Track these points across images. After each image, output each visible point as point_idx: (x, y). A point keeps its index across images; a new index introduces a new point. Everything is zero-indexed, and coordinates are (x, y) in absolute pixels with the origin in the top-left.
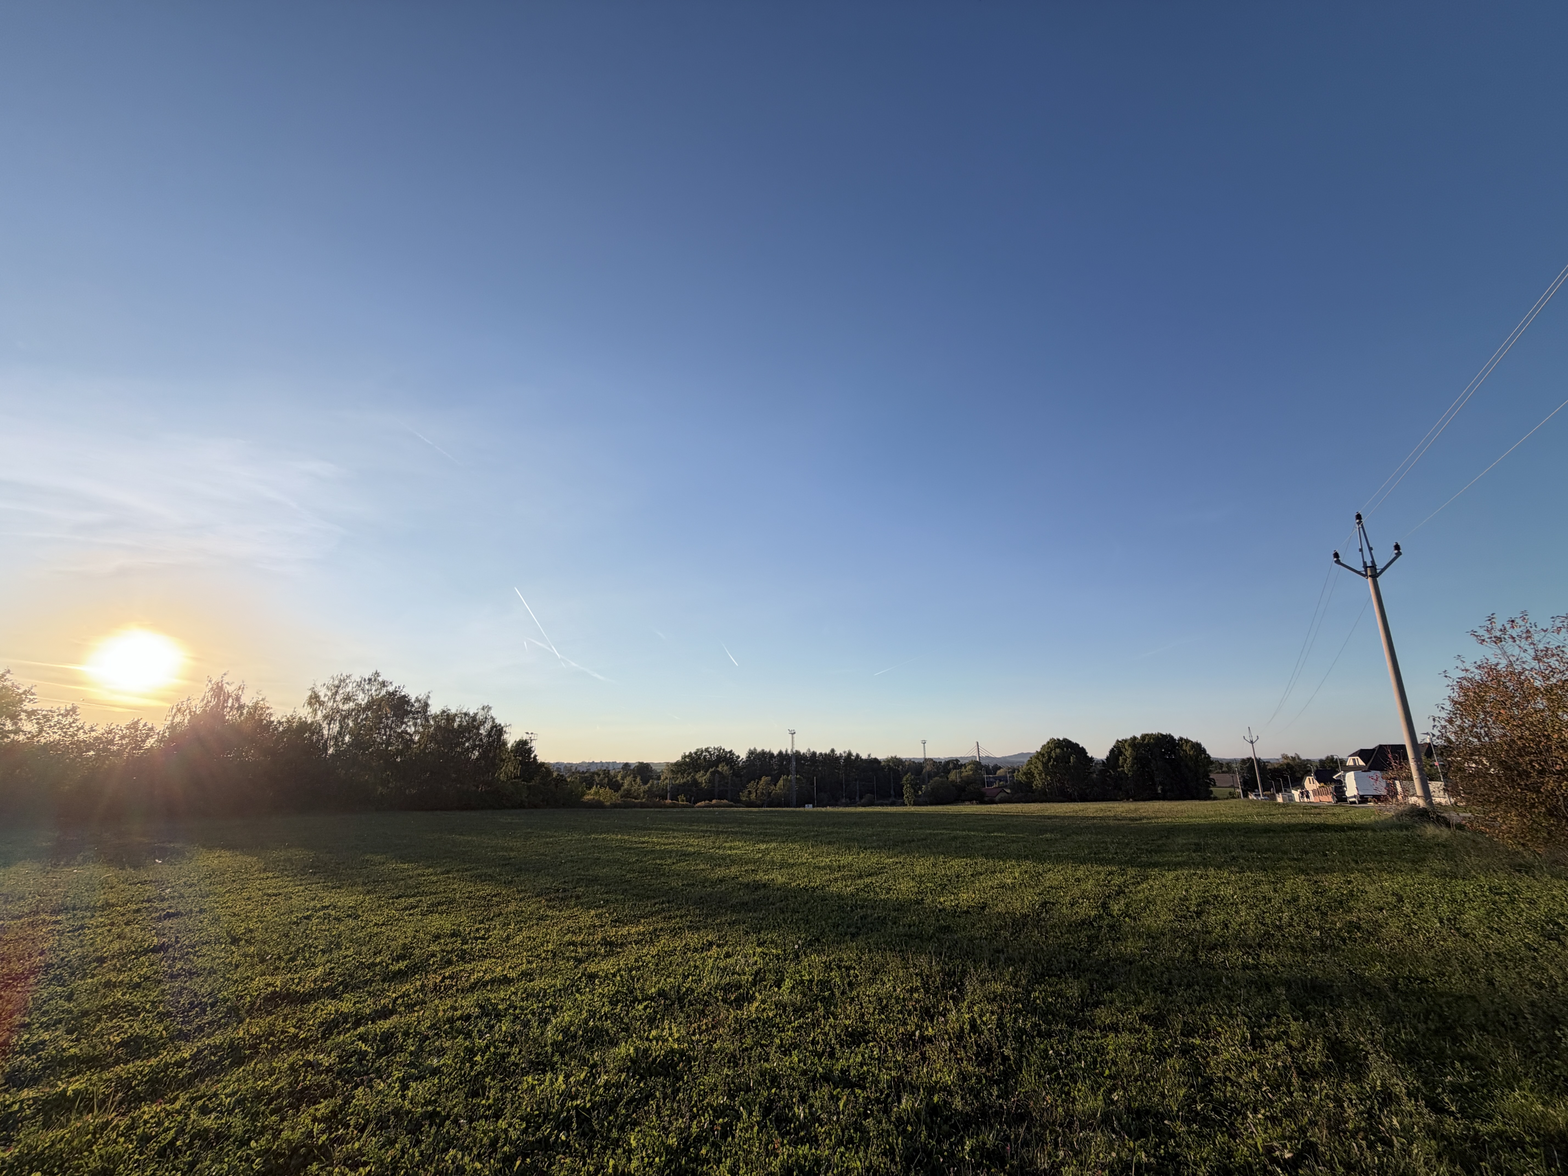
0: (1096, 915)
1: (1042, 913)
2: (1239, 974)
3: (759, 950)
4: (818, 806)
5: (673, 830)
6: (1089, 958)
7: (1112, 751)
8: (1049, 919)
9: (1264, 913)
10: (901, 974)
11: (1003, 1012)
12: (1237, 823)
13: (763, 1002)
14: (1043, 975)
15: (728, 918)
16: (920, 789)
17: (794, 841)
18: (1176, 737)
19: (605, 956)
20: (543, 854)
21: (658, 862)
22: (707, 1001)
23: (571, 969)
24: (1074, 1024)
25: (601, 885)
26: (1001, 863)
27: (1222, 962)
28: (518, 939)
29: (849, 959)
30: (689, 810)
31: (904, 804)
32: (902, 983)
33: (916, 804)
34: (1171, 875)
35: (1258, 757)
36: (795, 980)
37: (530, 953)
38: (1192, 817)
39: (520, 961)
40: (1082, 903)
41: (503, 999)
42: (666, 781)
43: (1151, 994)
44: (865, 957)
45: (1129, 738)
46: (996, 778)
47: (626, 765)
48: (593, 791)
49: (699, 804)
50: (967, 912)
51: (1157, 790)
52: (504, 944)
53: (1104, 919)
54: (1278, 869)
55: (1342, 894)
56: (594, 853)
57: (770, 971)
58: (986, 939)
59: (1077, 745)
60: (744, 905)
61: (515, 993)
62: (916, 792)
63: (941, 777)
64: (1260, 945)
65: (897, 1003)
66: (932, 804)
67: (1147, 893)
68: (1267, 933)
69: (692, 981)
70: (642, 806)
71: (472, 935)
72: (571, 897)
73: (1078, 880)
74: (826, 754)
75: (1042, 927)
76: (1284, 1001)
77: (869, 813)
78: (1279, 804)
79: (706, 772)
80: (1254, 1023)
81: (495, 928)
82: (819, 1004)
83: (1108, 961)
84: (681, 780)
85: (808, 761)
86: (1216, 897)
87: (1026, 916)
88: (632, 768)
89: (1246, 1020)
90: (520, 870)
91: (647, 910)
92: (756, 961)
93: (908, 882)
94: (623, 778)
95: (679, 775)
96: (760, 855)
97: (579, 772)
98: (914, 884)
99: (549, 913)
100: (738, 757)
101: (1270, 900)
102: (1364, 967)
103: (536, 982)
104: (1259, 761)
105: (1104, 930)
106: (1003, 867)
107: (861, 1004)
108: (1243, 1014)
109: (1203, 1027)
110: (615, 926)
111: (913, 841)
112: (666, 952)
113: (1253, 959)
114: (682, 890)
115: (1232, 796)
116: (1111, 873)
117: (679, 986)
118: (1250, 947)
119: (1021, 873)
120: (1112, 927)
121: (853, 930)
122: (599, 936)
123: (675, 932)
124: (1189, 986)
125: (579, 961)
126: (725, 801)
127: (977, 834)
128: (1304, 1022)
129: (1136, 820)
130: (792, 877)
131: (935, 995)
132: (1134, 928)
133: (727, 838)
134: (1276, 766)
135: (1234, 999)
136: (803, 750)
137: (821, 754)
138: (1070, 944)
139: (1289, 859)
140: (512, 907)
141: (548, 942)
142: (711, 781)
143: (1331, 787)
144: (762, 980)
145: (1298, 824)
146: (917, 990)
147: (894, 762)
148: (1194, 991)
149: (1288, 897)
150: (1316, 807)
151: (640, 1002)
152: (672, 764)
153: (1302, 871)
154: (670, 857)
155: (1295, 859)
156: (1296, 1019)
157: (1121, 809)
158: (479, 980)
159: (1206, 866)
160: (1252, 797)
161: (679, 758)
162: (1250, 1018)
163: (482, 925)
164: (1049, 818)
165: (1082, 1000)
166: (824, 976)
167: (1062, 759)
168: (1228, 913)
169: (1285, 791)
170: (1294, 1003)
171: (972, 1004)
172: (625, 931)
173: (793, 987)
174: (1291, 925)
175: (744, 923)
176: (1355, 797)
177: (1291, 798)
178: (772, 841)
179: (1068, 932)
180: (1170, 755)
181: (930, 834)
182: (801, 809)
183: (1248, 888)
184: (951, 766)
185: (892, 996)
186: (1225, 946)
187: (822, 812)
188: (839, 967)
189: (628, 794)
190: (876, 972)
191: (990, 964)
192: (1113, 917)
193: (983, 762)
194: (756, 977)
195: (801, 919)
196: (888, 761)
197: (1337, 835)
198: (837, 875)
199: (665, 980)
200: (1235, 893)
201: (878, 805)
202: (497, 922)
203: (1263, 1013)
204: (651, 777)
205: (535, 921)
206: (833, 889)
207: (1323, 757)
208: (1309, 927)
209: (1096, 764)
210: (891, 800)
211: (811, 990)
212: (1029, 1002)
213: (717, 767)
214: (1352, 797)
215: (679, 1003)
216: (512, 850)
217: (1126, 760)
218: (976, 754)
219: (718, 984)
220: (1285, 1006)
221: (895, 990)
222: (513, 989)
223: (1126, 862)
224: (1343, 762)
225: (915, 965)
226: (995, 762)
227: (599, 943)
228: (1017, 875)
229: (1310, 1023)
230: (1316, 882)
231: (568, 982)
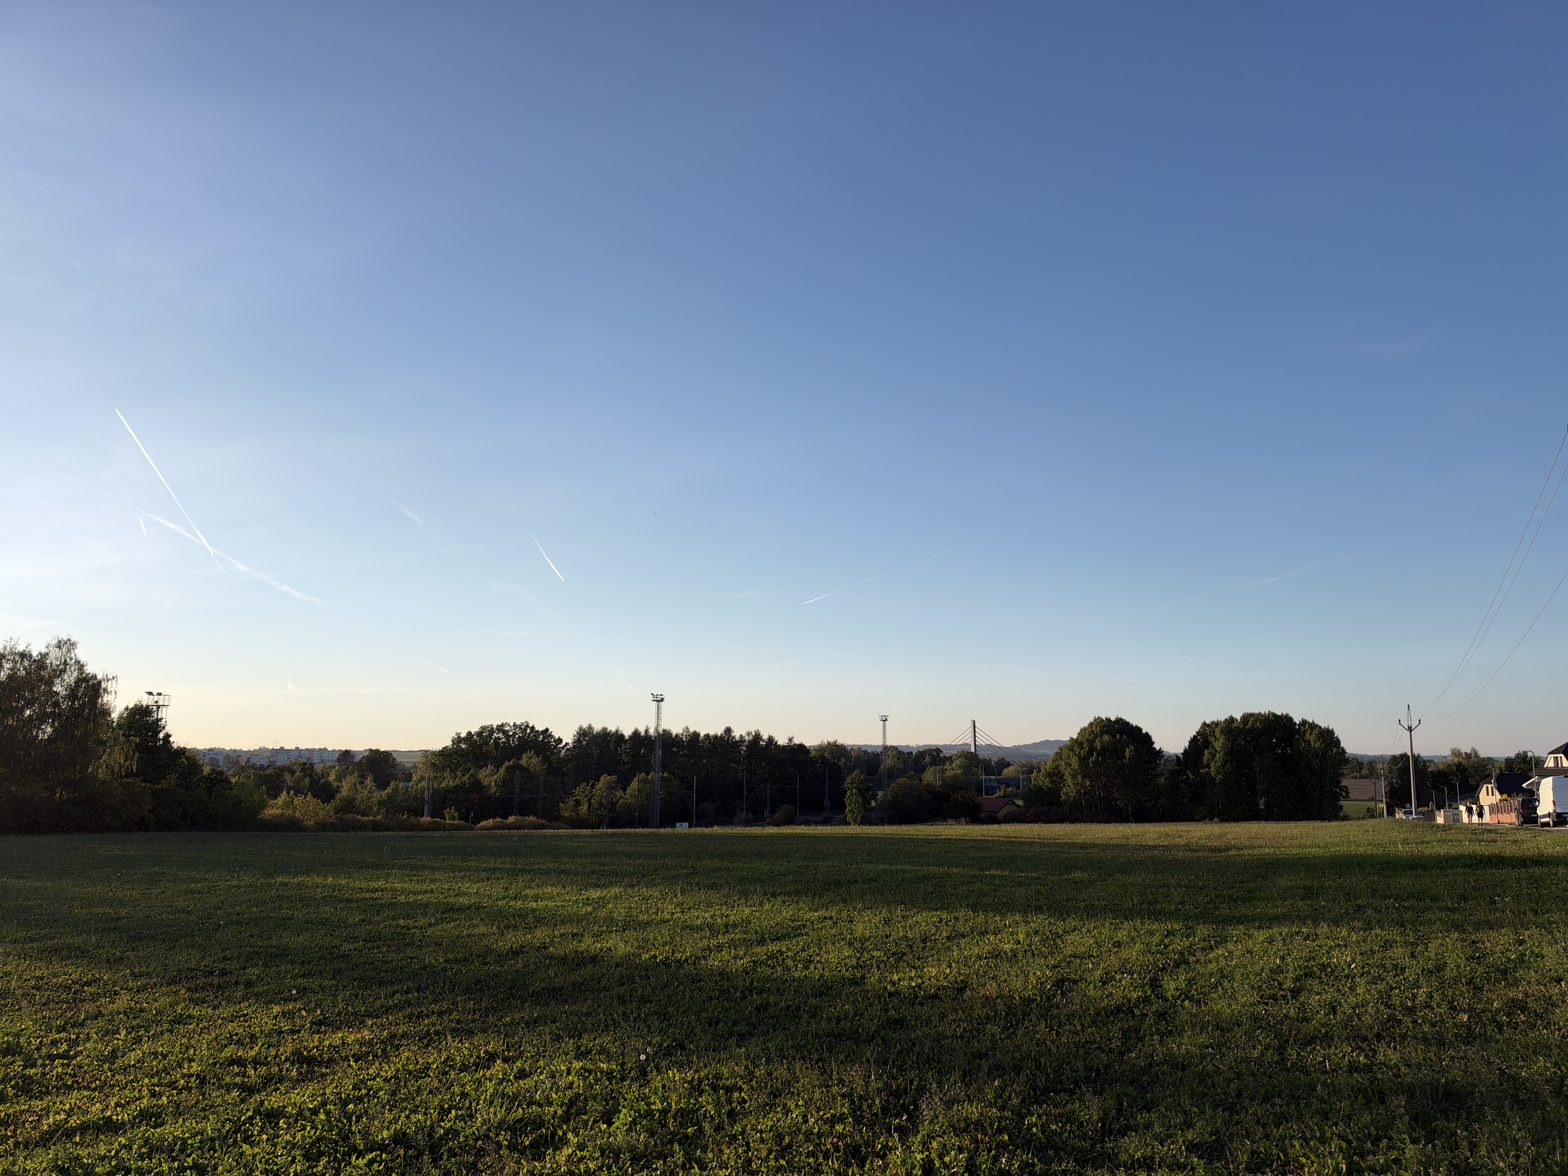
0: (1139, 997)
1: (1054, 996)
2: (1341, 1079)
3: (577, 1065)
4: (697, 826)
5: (433, 869)
6: (1122, 1063)
7: (1193, 741)
8: (1065, 1006)
9: (1392, 988)
10: (817, 1096)
11: (977, 1149)
12: (1372, 855)
13: (581, 1147)
14: (1046, 1091)
15: (525, 1014)
16: (874, 796)
17: (652, 884)
18: (1297, 720)
19: (298, 1081)
20: (182, 911)
21: (401, 922)
22: (481, 1149)
23: (234, 1105)
24: (1087, 1161)
25: (293, 963)
26: (998, 918)
27: (1320, 1063)
28: (132, 1057)
29: (733, 1074)
30: (464, 833)
31: (845, 823)
32: (818, 1110)
33: (865, 821)
34: (1261, 936)
35: (1416, 752)
36: (639, 1111)
37: (155, 1080)
38: (1306, 846)
39: (136, 1093)
40: (1120, 980)
41: (105, 1157)
42: (419, 784)
43: (1209, 1112)
44: (760, 1072)
45: (1222, 718)
46: (1000, 782)
47: (346, 755)
48: (280, 801)
49: (483, 823)
50: (936, 996)
51: (1257, 805)
52: (106, 1066)
53: (1152, 1004)
54: (1422, 924)
55: (1509, 959)
56: (281, 908)
57: (594, 1098)
58: (962, 1037)
59: (1139, 729)
60: (555, 993)
61: (128, 1147)
62: (867, 801)
63: (910, 778)
64: (1379, 1037)
65: (807, 1140)
66: (891, 822)
67: (1222, 963)
68: (1391, 1018)
69: (456, 1117)
70: (376, 827)
71: (44, 1051)
72: (237, 983)
73: (1118, 945)
74: (716, 737)
75: (1053, 1017)
76: (1401, 1116)
77: (784, 837)
78: (1438, 826)
79: (498, 767)
80: (1355, 1149)
81: (88, 1038)
82: (676, 1147)
83: (1151, 1066)
84: (449, 782)
85: (684, 748)
86: (1324, 967)
87: (1028, 1001)
88: (357, 759)
89: (1344, 1145)
90: (138, 938)
91: (378, 1003)
92: (572, 1083)
93: (840, 950)
94: (339, 778)
95: (447, 773)
96: (589, 909)
97: (253, 767)
98: (851, 952)
99: (195, 1011)
100: (560, 740)
101: (1403, 970)
102: (1521, 1063)
103: (167, 1129)
104: (1417, 759)
105: (1150, 1020)
106: (1000, 925)
107: (748, 1144)
108: (1340, 1137)
109: (1279, 1158)
110: (318, 1032)
111: (856, 882)
112: (410, 1073)
113: (1366, 1056)
114: (444, 970)
115: (1371, 814)
116: (1170, 933)
117: (432, 1127)
118: (1365, 1039)
119: (1028, 935)
120: (1161, 1016)
121: (742, 1028)
122: (287, 1049)
123: (427, 1040)
124: (1267, 1098)
125: (249, 1090)
126: (532, 818)
127: (961, 870)
128: (1426, 1144)
129: (1221, 851)
130: (644, 944)
131: (871, 1127)
132: (1195, 1016)
133: (532, 880)
134: (1441, 767)
135: (1330, 1116)
136: (676, 729)
137: (707, 736)
138: (1094, 1042)
139: (1440, 909)
140: (123, 1002)
141: (191, 1060)
142: (505, 783)
143: (1517, 801)
144: (581, 1112)
145: (1463, 856)
146: (842, 1119)
147: (831, 752)
148: (1273, 1106)
149: (1430, 965)
150: (1490, 831)
151: (360, 1154)
152: (434, 754)
153: (1458, 927)
154: (425, 915)
155: (1449, 909)
156: (1414, 1142)
157: (1197, 834)
158: (57, 1126)
159: (1316, 922)
160: (1400, 815)
161: (448, 743)
162: (1349, 1142)
163: (63, 1035)
164: (1083, 846)
165: (1103, 1126)
166: (687, 1103)
167: (1113, 752)
168: (1339, 991)
169: (1450, 806)
170: (1415, 1119)
171: (931, 1137)
172: (336, 1038)
173: (634, 1122)
174: (1427, 1006)
175: (554, 1022)
176: (1549, 815)
177: (1457, 818)
178: (611, 884)
179: (1093, 1023)
180: (1284, 749)
181: (885, 871)
182: (668, 830)
183: (1373, 952)
184: (928, 759)
185: (799, 1130)
186: (1327, 1039)
187: (704, 836)
188: (715, 1088)
189: (349, 805)
190: (776, 1094)
191: (964, 1076)
192: (1166, 1000)
193: (982, 755)
194: (569, 1109)
195: (655, 1013)
196: (822, 749)
197: (1515, 873)
198: (722, 939)
199: (408, 1117)
200: (1353, 961)
201: (800, 823)
202: (92, 1029)
203: (1369, 1134)
204: (394, 777)
205: (166, 1026)
206: (714, 962)
207: (1512, 755)
208: (1453, 1008)
209: (1167, 761)
210: (823, 815)
211: (664, 1125)
212: (1019, 1133)
213: (520, 758)
214: (1544, 816)
215: (431, 1153)
216: (122, 903)
217: (1214, 756)
218: (970, 741)
219: (502, 1121)
220: (1402, 1124)
221: (806, 1121)
222: (123, 1140)
223: (1196, 916)
224: (1539, 762)
225: (841, 1082)
226: (1001, 755)
227: (286, 1060)
228: (1021, 937)
229: (1434, 1146)
230: (1474, 942)
231: (228, 1127)
